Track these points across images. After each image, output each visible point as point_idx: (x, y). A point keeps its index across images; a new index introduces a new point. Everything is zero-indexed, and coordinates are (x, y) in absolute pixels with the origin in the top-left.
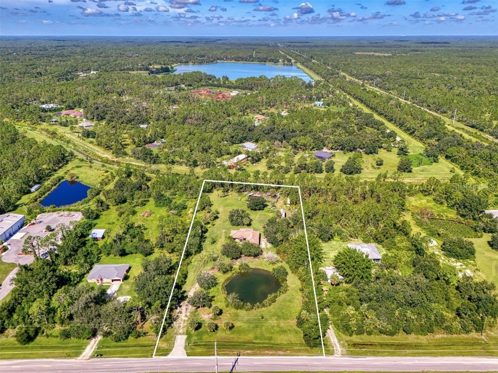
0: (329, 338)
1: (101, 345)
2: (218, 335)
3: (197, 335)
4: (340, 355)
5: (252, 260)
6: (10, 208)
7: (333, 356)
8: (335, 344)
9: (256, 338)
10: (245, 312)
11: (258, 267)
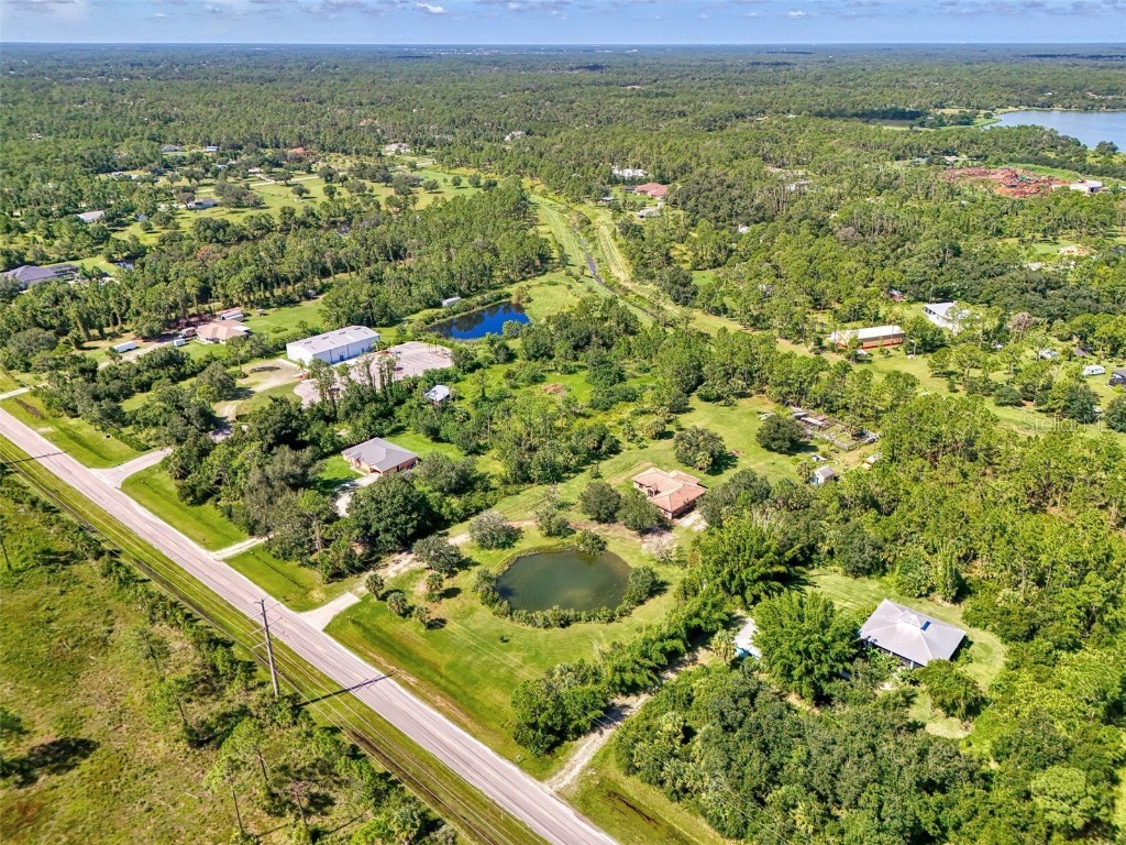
0: (576, 749)
1: (252, 552)
2: (403, 626)
3: (373, 608)
4: (552, 791)
5: (627, 536)
6: (384, 321)
7: (539, 783)
8: (573, 766)
9: (450, 666)
10: (491, 614)
11: (621, 555)
